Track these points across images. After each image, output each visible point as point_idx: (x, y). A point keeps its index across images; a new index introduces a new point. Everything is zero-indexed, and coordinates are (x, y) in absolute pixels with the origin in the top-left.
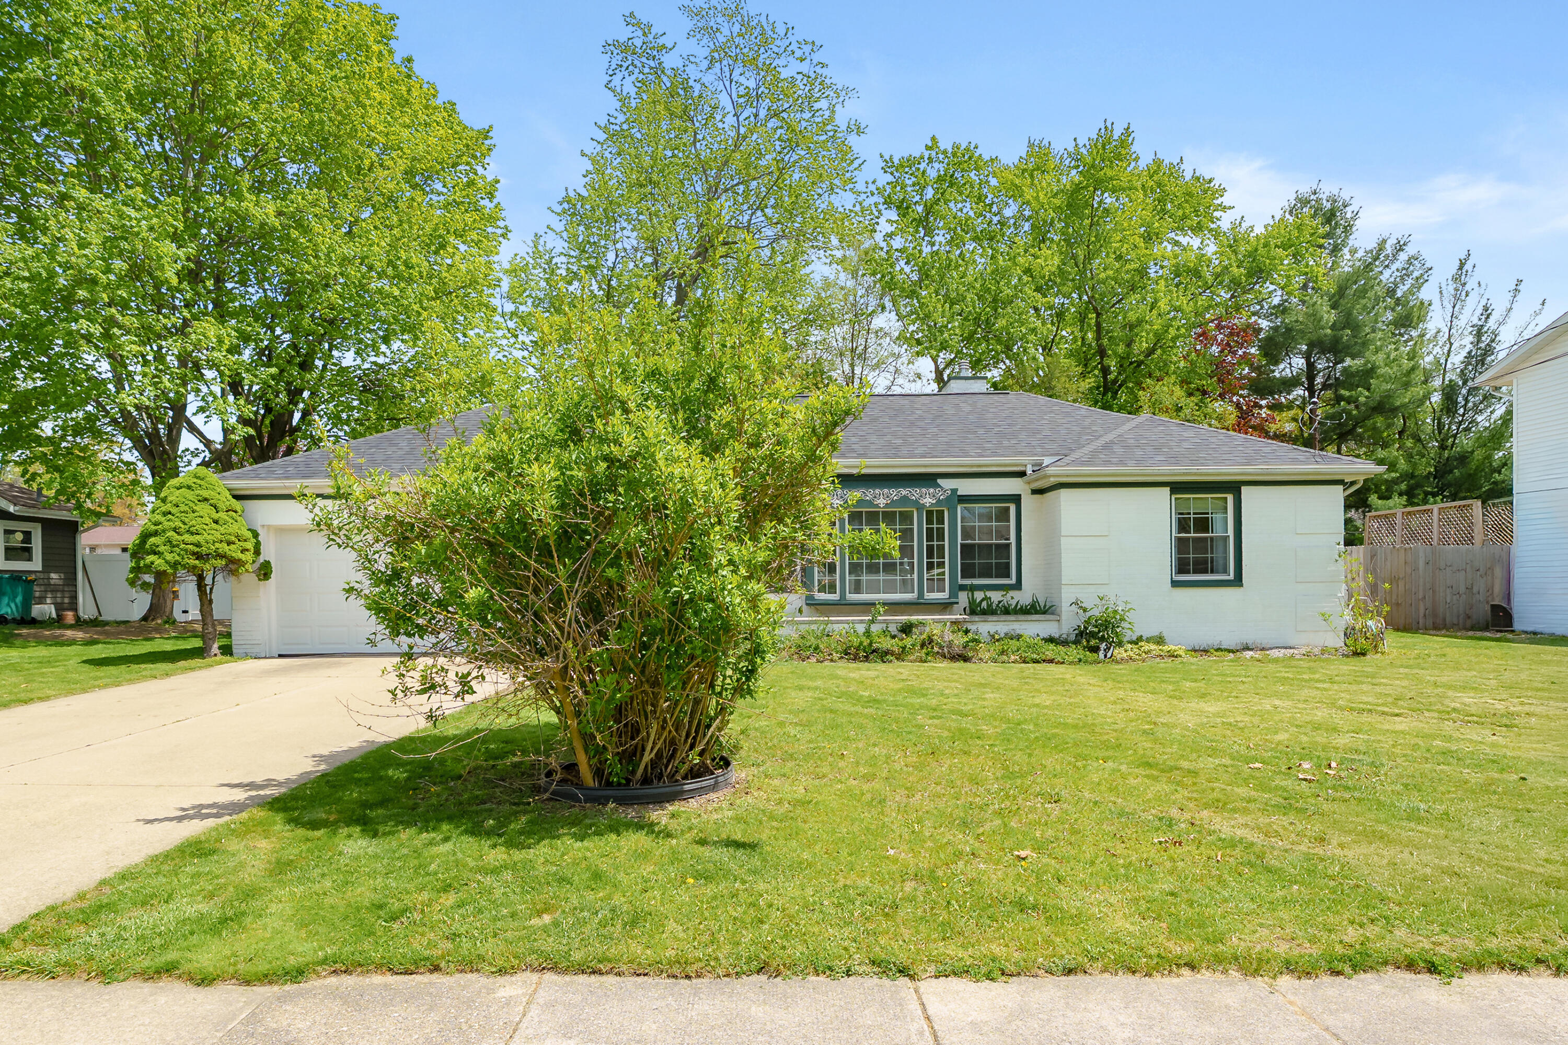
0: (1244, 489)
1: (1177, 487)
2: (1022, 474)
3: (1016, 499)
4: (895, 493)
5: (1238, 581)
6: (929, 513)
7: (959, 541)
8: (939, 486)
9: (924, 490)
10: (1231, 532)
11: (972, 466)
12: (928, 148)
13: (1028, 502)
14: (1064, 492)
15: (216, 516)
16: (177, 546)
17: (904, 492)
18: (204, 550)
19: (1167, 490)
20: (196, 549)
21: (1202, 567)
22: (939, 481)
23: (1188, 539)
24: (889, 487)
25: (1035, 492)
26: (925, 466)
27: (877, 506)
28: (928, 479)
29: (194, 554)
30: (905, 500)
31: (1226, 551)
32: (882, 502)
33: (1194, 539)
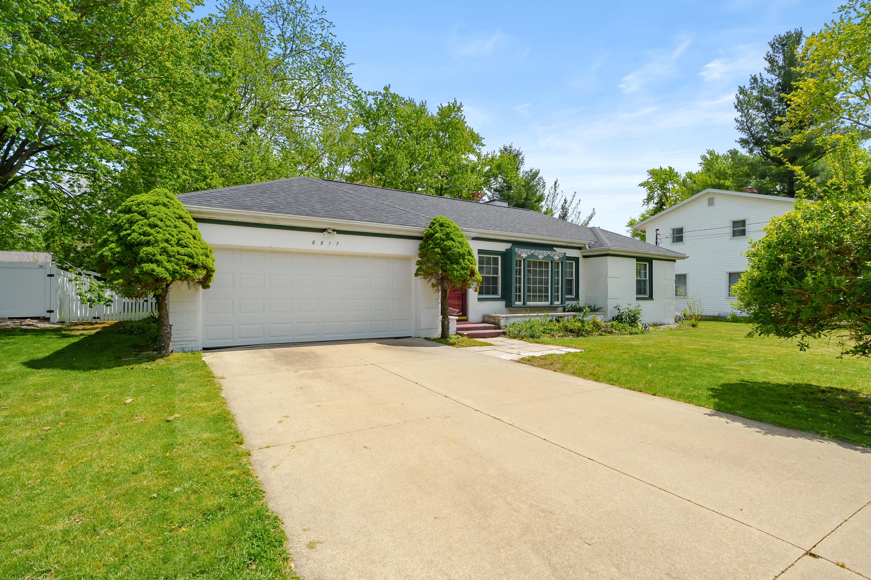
0: (653, 261)
1: (639, 259)
2: (580, 248)
3: (577, 260)
4: (546, 253)
5: (651, 297)
6: (555, 263)
10: (648, 278)
11: (569, 243)
13: (581, 261)
14: (609, 258)
16: (174, 256)
17: (548, 253)
19: (635, 259)
20: (190, 260)
22: (555, 249)
23: (640, 280)
24: (544, 250)
25: (585, 257)
26: (553, 241)
27: (539, 259)
28: (550, 247)
29: (188, 264)
30: (548, 256)
31: (645, 285)
32: (541, 257)
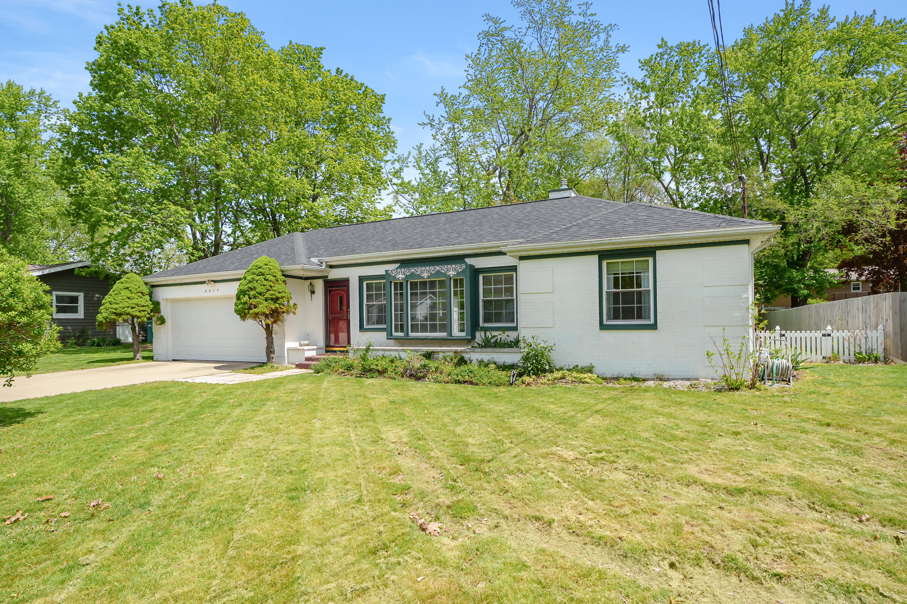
0: (658, 253)
1: (603, 255)
3: (515, 270)
4: (433, 269)
6: (456, 281)
7: (481, 297)
8: (465, 262)
9: (449, 266)
10: (651, 287)
11: (481, 248)
12: (659, 46)
14: (522, 263)
15: (129, 295)
17: (438, 268)
18: (118, 311)
19: (596, 258)
21: (628, 314)
22: (466, 260)
23: (618, 293)
24: (429, 266)
27: (423, 278)
28: (458, 259)
29: (114, 313)
30: (438, 273)
31: (649, 302)
32: (425, 275)
33: (623, 293)
